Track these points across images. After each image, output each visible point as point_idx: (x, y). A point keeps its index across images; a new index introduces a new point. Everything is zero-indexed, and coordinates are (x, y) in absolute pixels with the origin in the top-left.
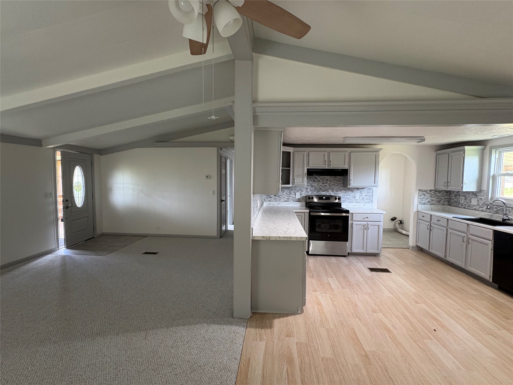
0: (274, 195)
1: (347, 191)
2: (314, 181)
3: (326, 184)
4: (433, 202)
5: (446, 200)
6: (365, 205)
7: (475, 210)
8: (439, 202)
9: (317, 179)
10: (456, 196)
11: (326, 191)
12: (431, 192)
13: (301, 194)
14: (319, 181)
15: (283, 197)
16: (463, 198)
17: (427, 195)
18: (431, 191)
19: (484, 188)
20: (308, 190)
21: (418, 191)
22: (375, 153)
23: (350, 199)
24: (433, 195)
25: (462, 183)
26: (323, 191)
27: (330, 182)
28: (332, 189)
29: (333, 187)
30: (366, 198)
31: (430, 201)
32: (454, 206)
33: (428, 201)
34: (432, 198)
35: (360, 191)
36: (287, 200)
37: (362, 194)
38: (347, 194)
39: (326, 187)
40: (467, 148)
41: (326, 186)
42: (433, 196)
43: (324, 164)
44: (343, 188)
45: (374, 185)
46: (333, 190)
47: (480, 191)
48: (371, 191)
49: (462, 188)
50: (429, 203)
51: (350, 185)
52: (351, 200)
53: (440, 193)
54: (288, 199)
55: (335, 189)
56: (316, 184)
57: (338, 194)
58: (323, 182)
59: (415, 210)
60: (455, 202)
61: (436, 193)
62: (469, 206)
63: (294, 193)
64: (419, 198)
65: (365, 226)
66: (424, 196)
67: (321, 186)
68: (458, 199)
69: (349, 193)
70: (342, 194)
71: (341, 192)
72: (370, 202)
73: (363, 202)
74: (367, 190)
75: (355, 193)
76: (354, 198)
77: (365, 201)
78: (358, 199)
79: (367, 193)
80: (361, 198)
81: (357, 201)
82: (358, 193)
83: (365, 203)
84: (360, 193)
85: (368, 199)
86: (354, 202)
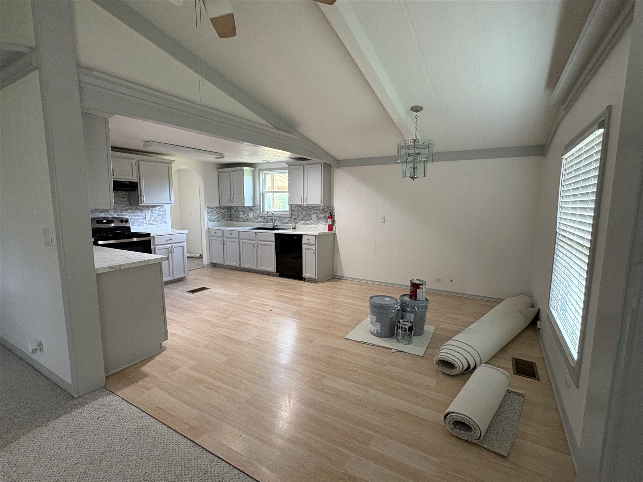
1: (135, 210)
4: (219, 218)
5: (229, 216)
6: (159, 226)
7: (252, 222)
8: (223, 218)
10: (235, 211)
11: (105, 212)
16: (242, 212)
17: (214, 212)
18: (217, 208)
19: (258, 203)
21: (207, 209)
22: (168, 165)
23: (140, 220)
24: (219, 212)
25: (244, 199)
30: (158, 218)
32: (235, 221)
33: (216, 217)
34: (219, 215)
35: (151, 210)
37: (154, 214)
40: (245, 168)
44: (130, 207)
45: (170, 202)
47: (255, 206)
48: (163, 210)
49: (244, 203)
50: (217, 219)
51: (143, 203)
52: (140, 222)
53: (224, 209)
55: (119, 209)
59: (206, 228)
60: (235, 217)
61: (221, 209)
62: (247, 219)
64: (208, 215)
65: (169, 249)
66: (212, 213)
68: (237, 214)
69: (138, 213)
70: (129, 215)
71: (127, 212)
72: (164, 223)
73: (156, 224)
74: (159, 209)
75: (145, 213)
76: (144, 219)
77: (158, 222)
78: (150, 220)
79: (159, 213)
80: (152, 218)
81: (148, 223)
82: (148, 213)
83: (158, 224)
84: (151, 213)
85: (161, 219)
86: (145, 224)
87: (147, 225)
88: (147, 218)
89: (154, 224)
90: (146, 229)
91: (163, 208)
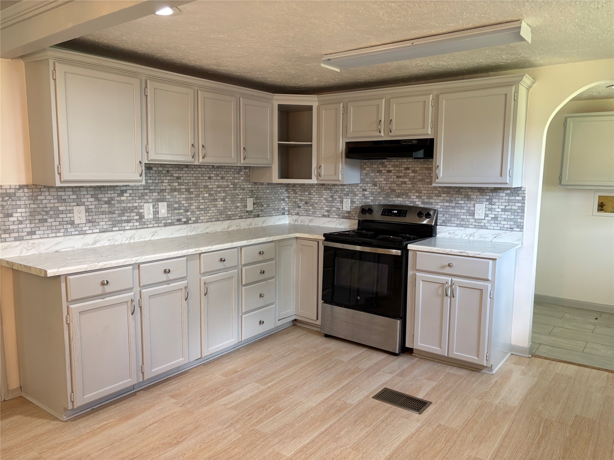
0: (304, 203)
1: (455, 196)
2: (379, 171)
3: (405, 180)
6: (500, 234)
9: (386, 166)
11: (404, 197)
13: (352, 202)
14: (390, 171)
15: (321, 206)
20: (366, 193)
22: (507, 90)
23: (462, 217)
26: (398, 196)
27: (413, 174)
28: (417, 192)
29: (421, 186)
30: (503, 216)
35: (488, 197)
36: (326, 213)
37: (493, 207)
38: (454, 205)
39: (404, 185)
41: (405, 183)
43: (378, 130)
46: (421, 193)
48: (517, 198)
51: (437, 181)
52: (463, 220)
54: (328, 211)
55: (426, 192)
56: (383, 179)
57: (431, 204)
58: (397, 174)
63: (339, 199)
65: (445, 287)
67: (394, 182)
69: (460, 202)
70: (442, 204)
71: (440, 198)
72: (515, 229)
73: (495, 228)
74: (508, 195)
75: (476, 202)
76: (471, 215)
77: (502, 226)
78: (483, 219)
79: (507, 204)
80: (490, 216)
81: (479, 225)
82: (482, 202)
83: (500, 229)
84: (488, 203)
85: (511, 220)
86: (470, 226)
87: (474, 227)
88: (478, 214)
89: (492, 228)
90: (470, 235)
91: (519, 195)
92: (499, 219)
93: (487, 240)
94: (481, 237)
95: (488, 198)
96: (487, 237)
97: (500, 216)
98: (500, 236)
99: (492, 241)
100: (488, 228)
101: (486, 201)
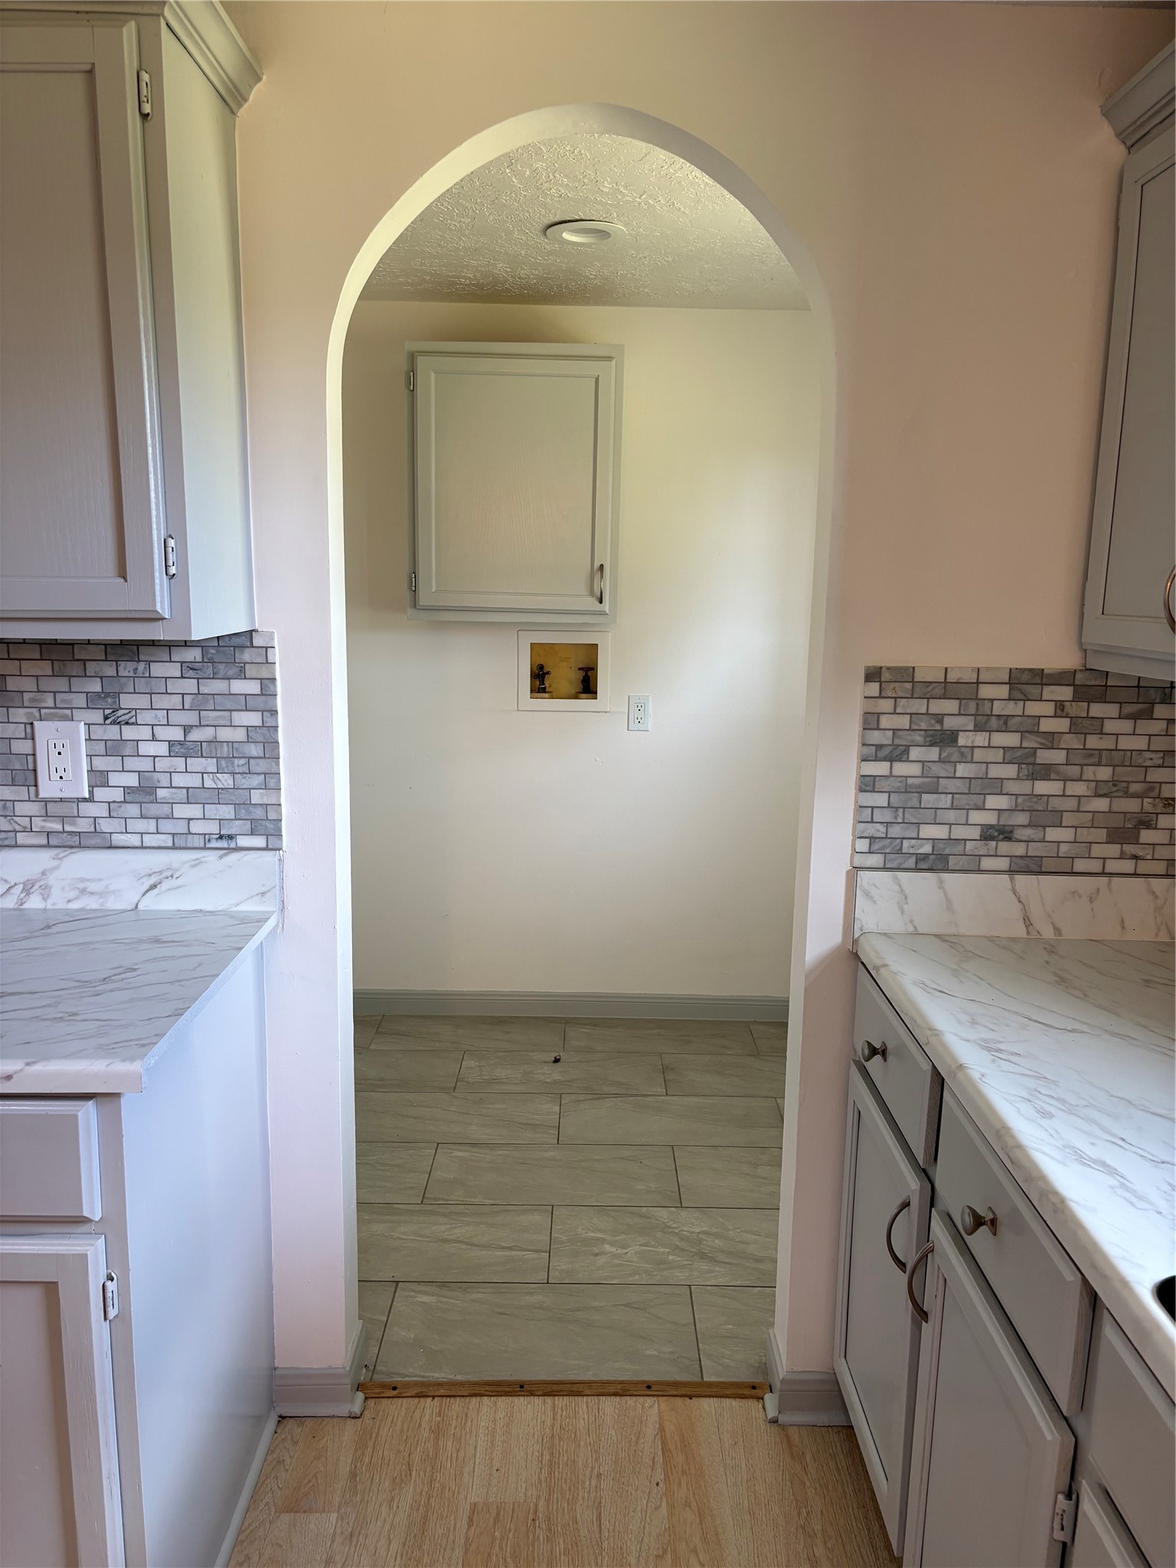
4: (1052, 834)
8: (1124, 833)
12: (1034, 708)
17: (981, 739)
18: (1028, 683)
21: (859, 690)
24: (1051, 740)
30: (179, 780)
31: (1021, 819)
33: (990, 819)
34: (1042, 787)
35: (95, 686)
37: (129, 733)
42: (1057, 757)
48: (239, 686)
50: (1004, 847)
53: (1148, 715)
61: (1097, 710)
64: (867, 784)
66: (933, 753)
72: (243, 841)
73: (149, 840)
74: (191, 673)
75: (35, 711)
76: (19, 779)
77: (181, 827)
78: (85, 800)
79: (190, 718)
80: (114, 778)
81: (68, 828)
82: (68, 712)
83: (170, 844)
84: (97, 716)
85: (218, 796)
86: (21, 838)
87: (45, 842)
88: (55, 776)
89: (135, 840)
90: (28, 888)
91: (242, 670)
92: (161, 793)
93: (113, 904)
94: (83, 891)
95: (99, 689)
96: (112, 888)
97: (164, 780)
98: (173, 883)
99: (141, 907)
100: (114, 843)
101: (88, 708)
